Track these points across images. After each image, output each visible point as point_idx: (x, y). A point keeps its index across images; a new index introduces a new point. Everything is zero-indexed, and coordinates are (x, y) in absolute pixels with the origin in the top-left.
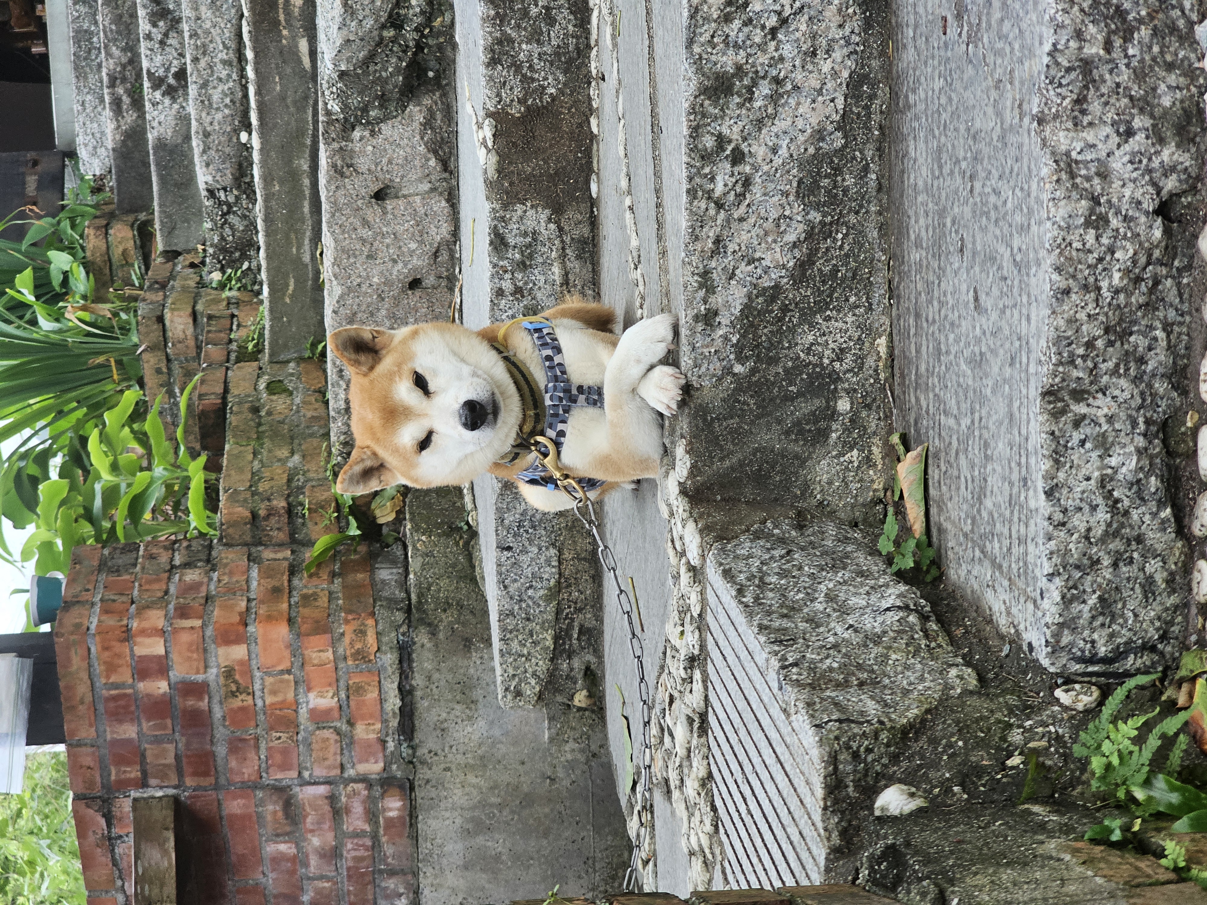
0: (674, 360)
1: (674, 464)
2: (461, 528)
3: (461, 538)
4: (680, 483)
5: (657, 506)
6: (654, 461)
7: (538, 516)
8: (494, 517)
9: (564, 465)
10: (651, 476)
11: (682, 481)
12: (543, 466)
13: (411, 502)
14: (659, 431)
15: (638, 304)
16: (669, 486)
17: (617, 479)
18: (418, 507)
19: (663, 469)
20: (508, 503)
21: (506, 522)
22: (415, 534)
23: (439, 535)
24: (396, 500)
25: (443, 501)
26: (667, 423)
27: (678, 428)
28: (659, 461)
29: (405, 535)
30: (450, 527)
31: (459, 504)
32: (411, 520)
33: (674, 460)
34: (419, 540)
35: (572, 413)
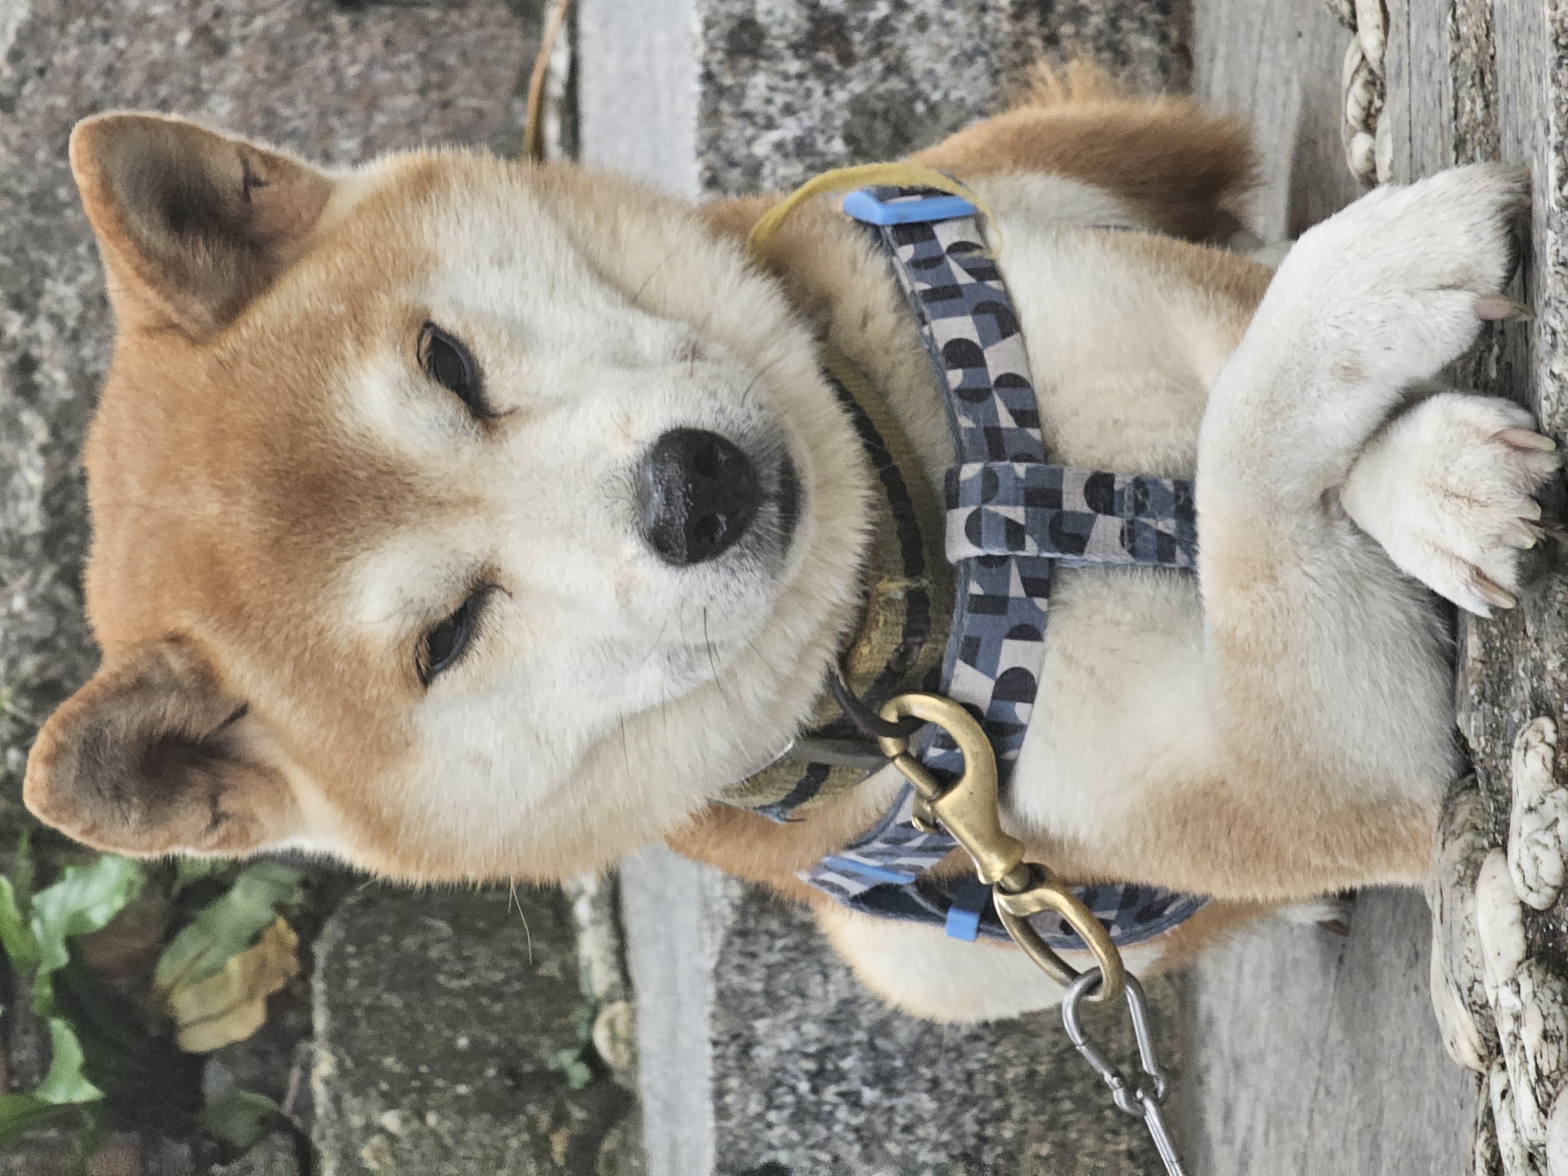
0: (1507, 369)
1: (1503, 827)
2: (561, 1076)
3: (560, 1119)
4: (1527, 912)
5: (1427, 1007)
6: (1417, 810)
7: (903, 1034)
8: (705, 1031)
9: (1021, 822)
10: (1404, 878)
11: (1536, 901)
12: (934, 825)
13: (337, 955)
14: (1440, 678)
15: (1353, 111)
16: (1482, 923)
17: (1256, 892)
18: (368, 980)
19: (1456, 849)
20: (772, 971)
21: (764, 1055)
22: (351, 1102)
23: (462, 1108)
24: (268, 949)
25: (482, 955)
26: (1473, 646)
27: (1520, 667)
28: (1434, 812)
29: (306, 1106)
30: (510, 1072)
31: (550, 968)
32: (337, 1039)
33: (1504, 808)
34: (371, 1129)
35: (1062, 595)
